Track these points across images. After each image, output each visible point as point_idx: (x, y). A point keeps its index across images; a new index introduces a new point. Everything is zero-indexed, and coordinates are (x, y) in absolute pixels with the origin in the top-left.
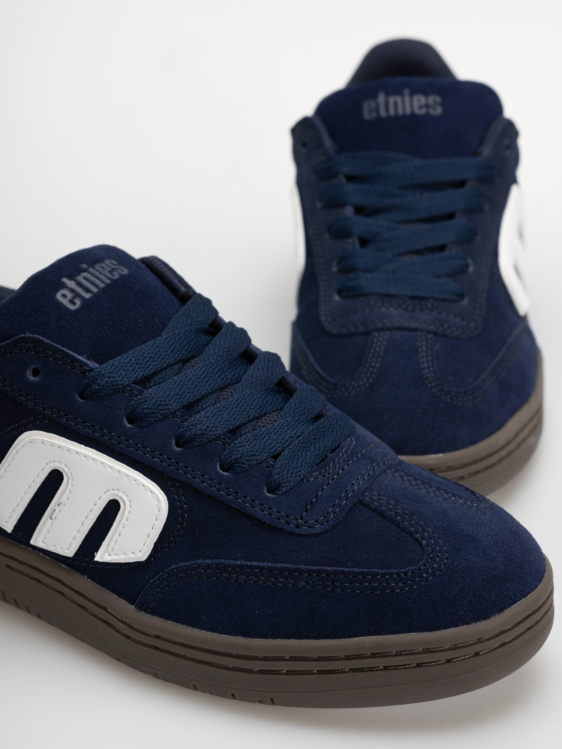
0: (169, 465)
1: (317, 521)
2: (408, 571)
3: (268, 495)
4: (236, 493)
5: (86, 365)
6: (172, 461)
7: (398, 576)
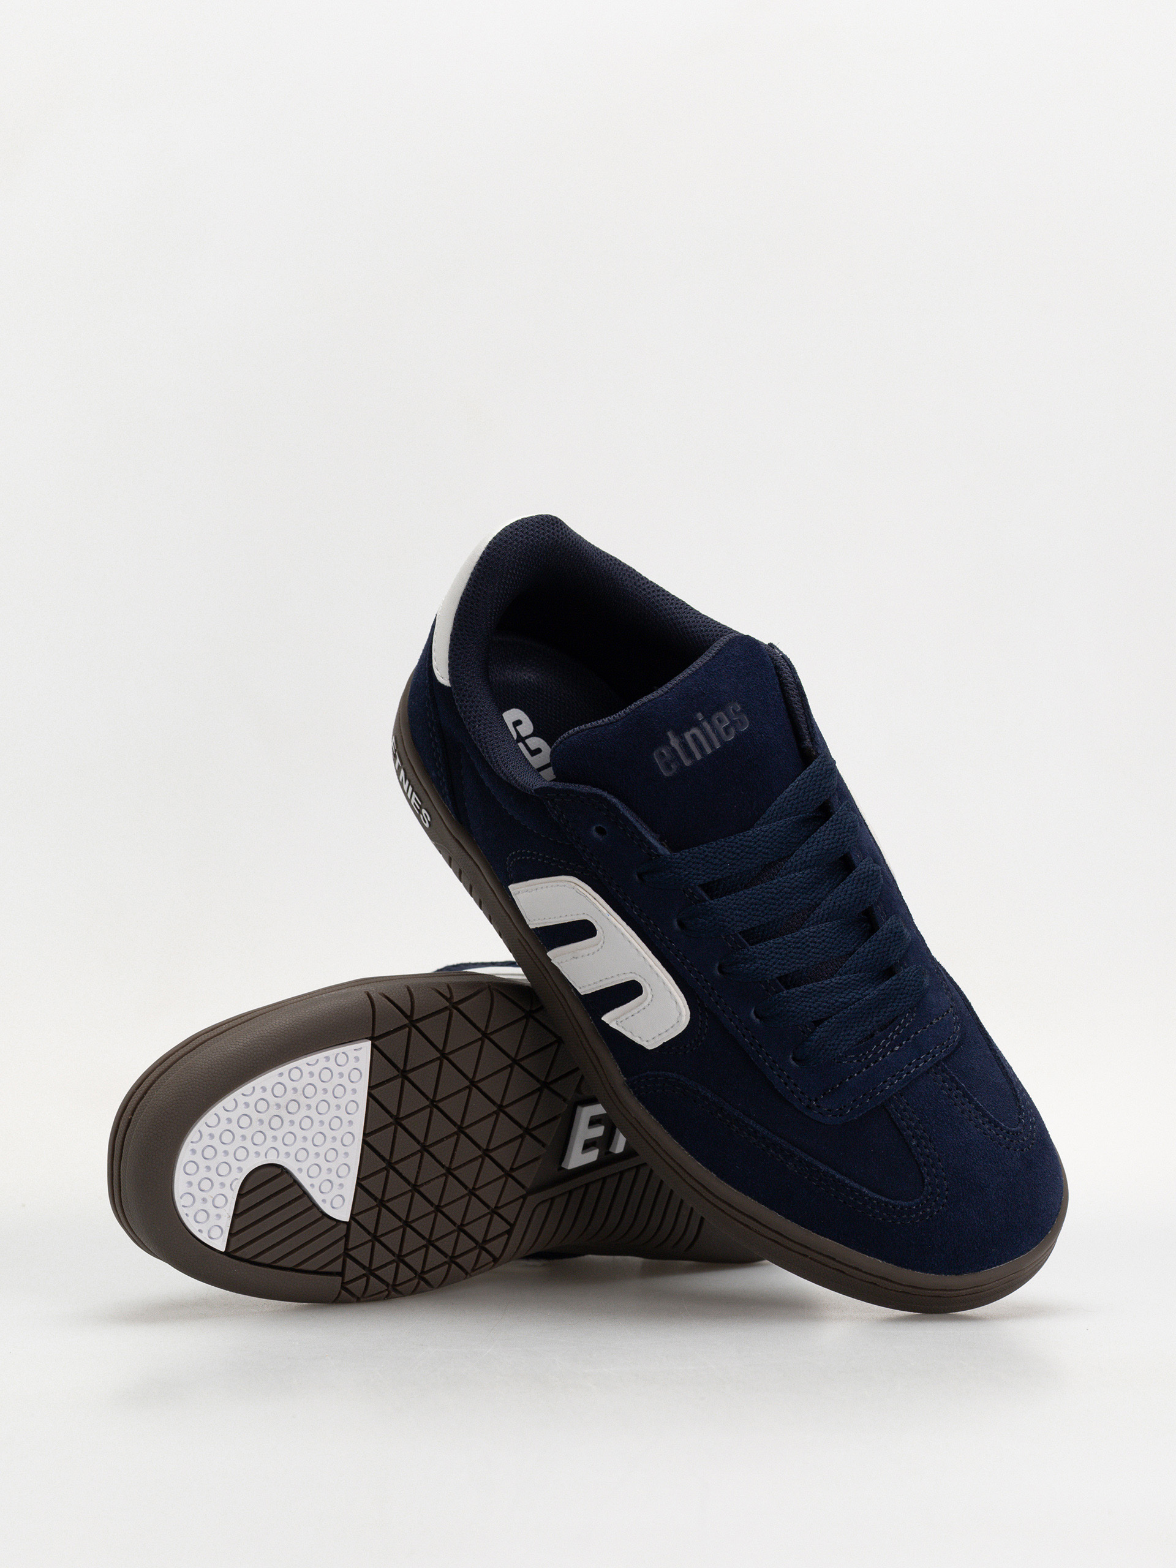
0: (704, 987)
1: (830, 1110)
2: (897, 1206)
3: (793, 1062)
4: (760, 1046)
5: (656, 849)
6: (708, 984)
7: (886, 1205)
